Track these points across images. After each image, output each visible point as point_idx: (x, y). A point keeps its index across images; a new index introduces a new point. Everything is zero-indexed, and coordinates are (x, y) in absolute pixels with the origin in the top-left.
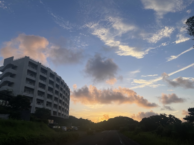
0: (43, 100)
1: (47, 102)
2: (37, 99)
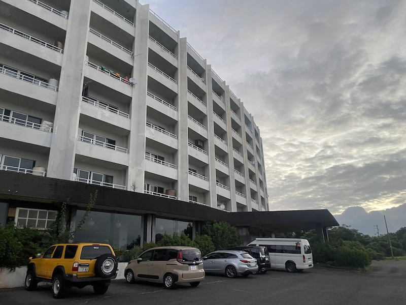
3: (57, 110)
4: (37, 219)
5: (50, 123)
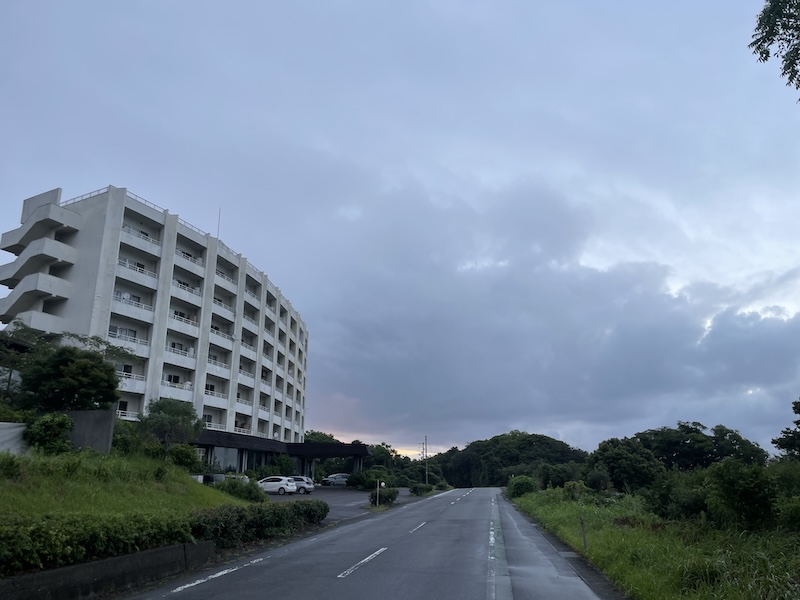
0: (192, 368)
1: (210, 377)
2: (167, 366)
3: (197, 373)
5: (190, 383)
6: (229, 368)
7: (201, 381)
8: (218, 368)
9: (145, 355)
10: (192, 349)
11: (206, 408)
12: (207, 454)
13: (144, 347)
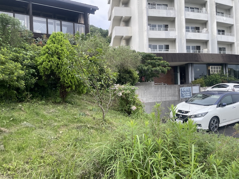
0: (206, 20)
1: (219, 24)
2: (188, 21)
3: (209, 22)
4: (216, 70)
5: (206, 29)
6: (232, 17)
7: (213, 27)
8: (225, 18)
9: (172, 16)
10: (204, 9)
11: (219, 43)
12: (223, 69)
13: (171, 11)
